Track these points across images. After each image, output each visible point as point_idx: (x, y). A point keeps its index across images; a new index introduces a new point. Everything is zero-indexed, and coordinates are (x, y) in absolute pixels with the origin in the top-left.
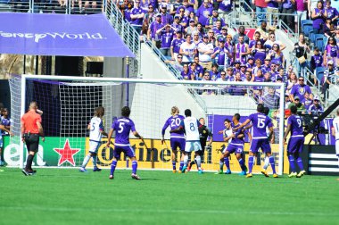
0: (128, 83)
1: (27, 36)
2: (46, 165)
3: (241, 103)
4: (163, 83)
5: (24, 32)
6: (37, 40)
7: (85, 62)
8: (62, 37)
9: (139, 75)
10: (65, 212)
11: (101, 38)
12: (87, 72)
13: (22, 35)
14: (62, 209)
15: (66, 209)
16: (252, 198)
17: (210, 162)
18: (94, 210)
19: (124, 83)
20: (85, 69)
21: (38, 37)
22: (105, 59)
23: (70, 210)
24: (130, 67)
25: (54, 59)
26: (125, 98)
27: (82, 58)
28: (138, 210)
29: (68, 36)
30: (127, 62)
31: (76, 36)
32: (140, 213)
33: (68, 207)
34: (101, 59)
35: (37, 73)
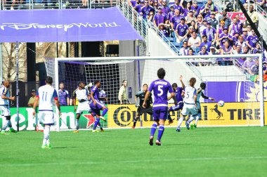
0: (139, 60)
1: (58, 26)
3: (228, 71)
4: (166, 59)
5: (55, 24)
6: (66, 30)
7: (105, 45)
8: (86, 26)
9: (147, 54)
10: (92, 165)
11: (116, 25)
12: (107, 53)
13: (54, 26)
14: (88, 163)
15: (92, 163)
16: (239, 146)
17: (206, 119)
18: (114, 162)
19: (135, 61)
20: (105, 51)
21: (66, 27)
22: (120, 42)
23: (95, 163)
24: (139, 47)
25: (80, 44)
26: (137, 72)
27: (102, 42)
28: (149, 161)
29: (90, 25)
30: (137, 44)
31: (97, 25)
32: (150, 162)
33: (93, 161)
34: (116, 42)
35: (67, 57)
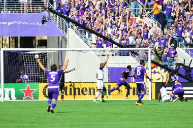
0: (62, 51)
2: (17, 99)
3: (126, 60)
4: (81, 51)
7: (37, 40)
9: (68, 47)
10: (29, 126)
11: (45, 25)
12: (38, 46)
14: (27, 125)
15: (29, 125)
16: (135, 114)
18: (45, 124)
19: (59, 51)
20: (37, 44)
22: (48, 37)
23: (31, 125)
24: (62, 42)
25: (19, 39)
26: (60, 60)
27: (35, 37)
28: (70, 124)
30: (61, 39)
33: (29, 123)
34: (45, 38)
35: (9, 47)
